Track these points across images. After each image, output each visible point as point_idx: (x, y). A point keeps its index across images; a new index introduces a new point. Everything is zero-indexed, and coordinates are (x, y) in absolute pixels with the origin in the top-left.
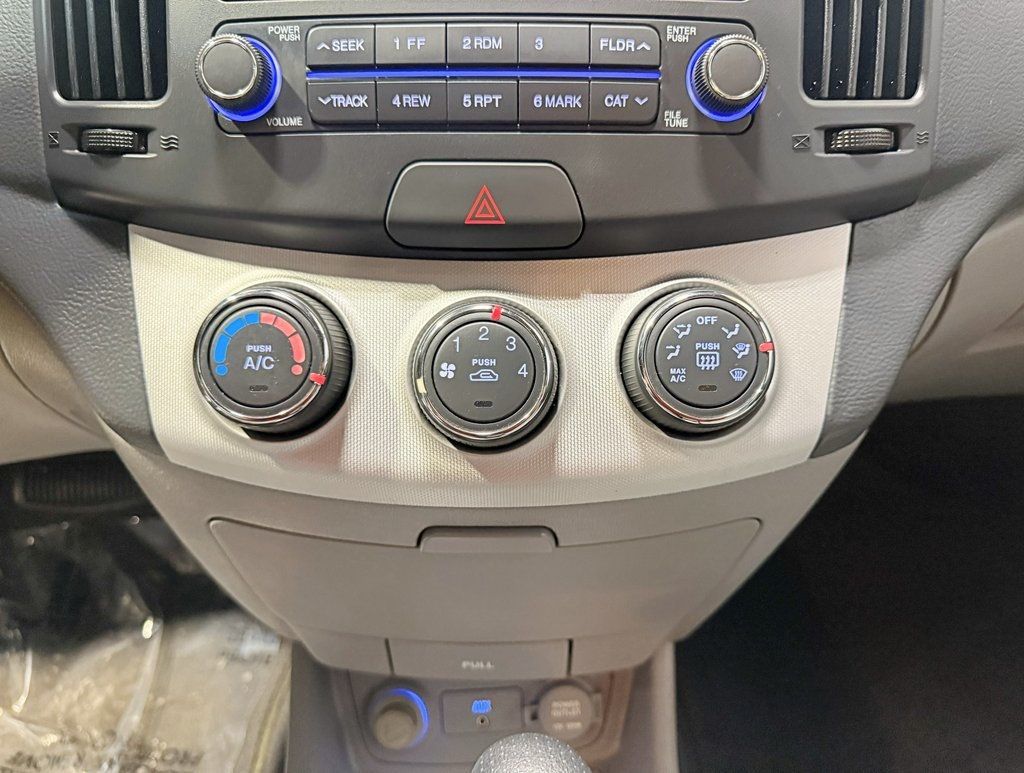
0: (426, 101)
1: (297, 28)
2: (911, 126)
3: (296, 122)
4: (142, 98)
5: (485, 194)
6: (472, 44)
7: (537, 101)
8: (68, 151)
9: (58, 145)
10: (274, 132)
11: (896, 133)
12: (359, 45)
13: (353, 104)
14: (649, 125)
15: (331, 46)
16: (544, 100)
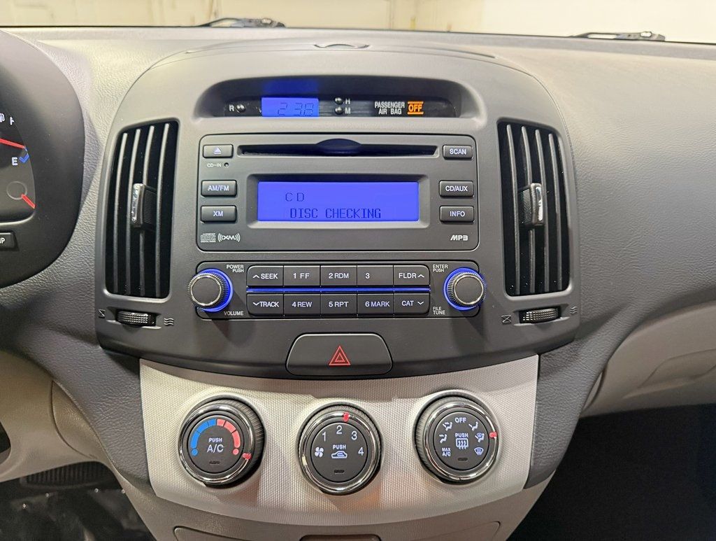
0: (309, 304)
1: (242, 266)
2: (567, 305)
3: (240, 313)
4: (154, 297)
5: (340, 351)
6: (333, 276)
7: (367, 304)
8: (110, 321)
9: (104, 318)
10: (228, 318)
11: (559, 310)
12: (275, 276)
13: (271, 306)
14: (426, 314)
15: (260, 276)
16: (370, 304)
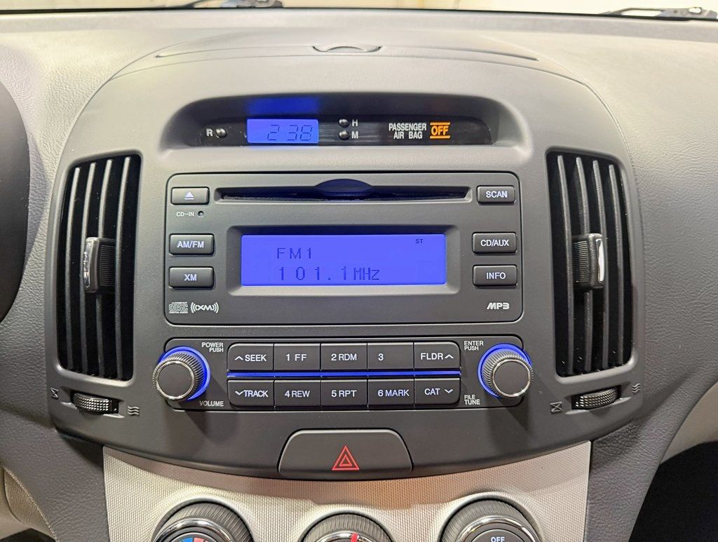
0: (306, 394)
1: (221, 344)
2: (628, 384)
3: (219, 404)
4: (114, 377)
5: (346, 452)
6: (337, 358)
7: (380, 393)
8: (64, 403)
9: (57, 399)
10: (204, 410)
11: (619, 391)
12: (263, 358)
13: (258, 395)
14: (455, 404)
15: (244, 358)
16: (384, 393)
